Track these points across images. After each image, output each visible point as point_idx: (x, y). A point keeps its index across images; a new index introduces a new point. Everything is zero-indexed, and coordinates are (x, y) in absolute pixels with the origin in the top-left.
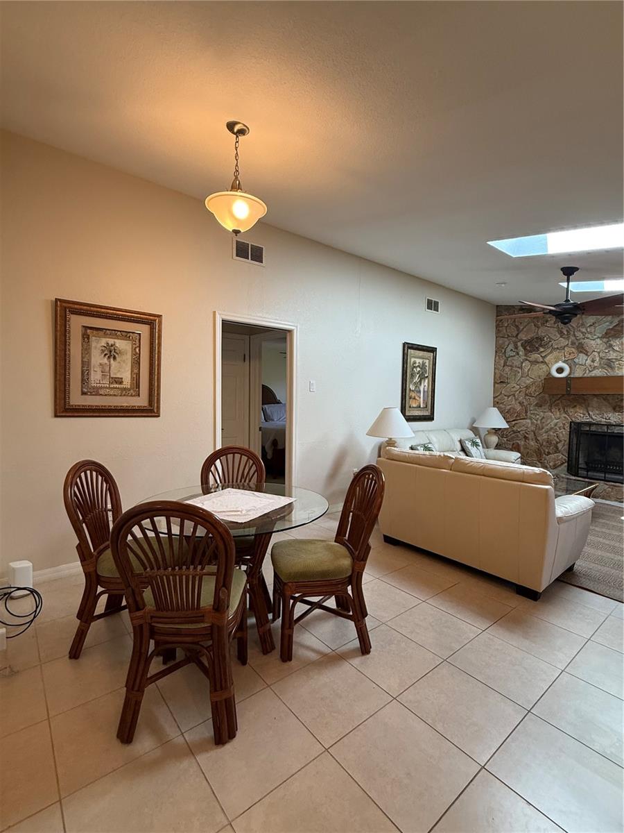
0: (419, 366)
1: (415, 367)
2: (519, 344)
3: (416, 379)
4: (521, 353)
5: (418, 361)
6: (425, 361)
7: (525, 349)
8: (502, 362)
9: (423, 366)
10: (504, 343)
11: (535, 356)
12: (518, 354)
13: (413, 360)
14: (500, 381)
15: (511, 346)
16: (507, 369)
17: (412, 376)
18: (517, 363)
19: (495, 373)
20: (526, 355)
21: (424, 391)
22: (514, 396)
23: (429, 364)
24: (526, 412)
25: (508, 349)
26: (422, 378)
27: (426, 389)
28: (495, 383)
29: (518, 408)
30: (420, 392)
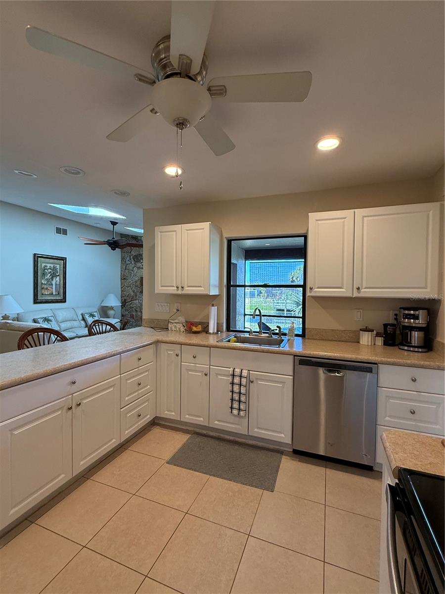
0: (50, 269)
1: (46, 269)
2: (132, 257)
3: (48, 276)
5: (48, 265)
6: (55, 265)
7: (134, 260)
8: (124, 267)
9: (55, 269)
10: (125, 256)
11: (139, 264)
12: (131, 263)
13: (43, 265)
14: (123, 278)
15: (128, 258)
16: (127, 271)
17: (44, 274)
18: (131, 268)
19: (121, 274)
20: (135, 264)
21: (56, 284)
22: (130, 286)
23: (60, 268)
24: (136, 296)
25: (127, 260)
26: (54, 275)
27: (58, 283)
28: (121, 279)
30: (52, 284)
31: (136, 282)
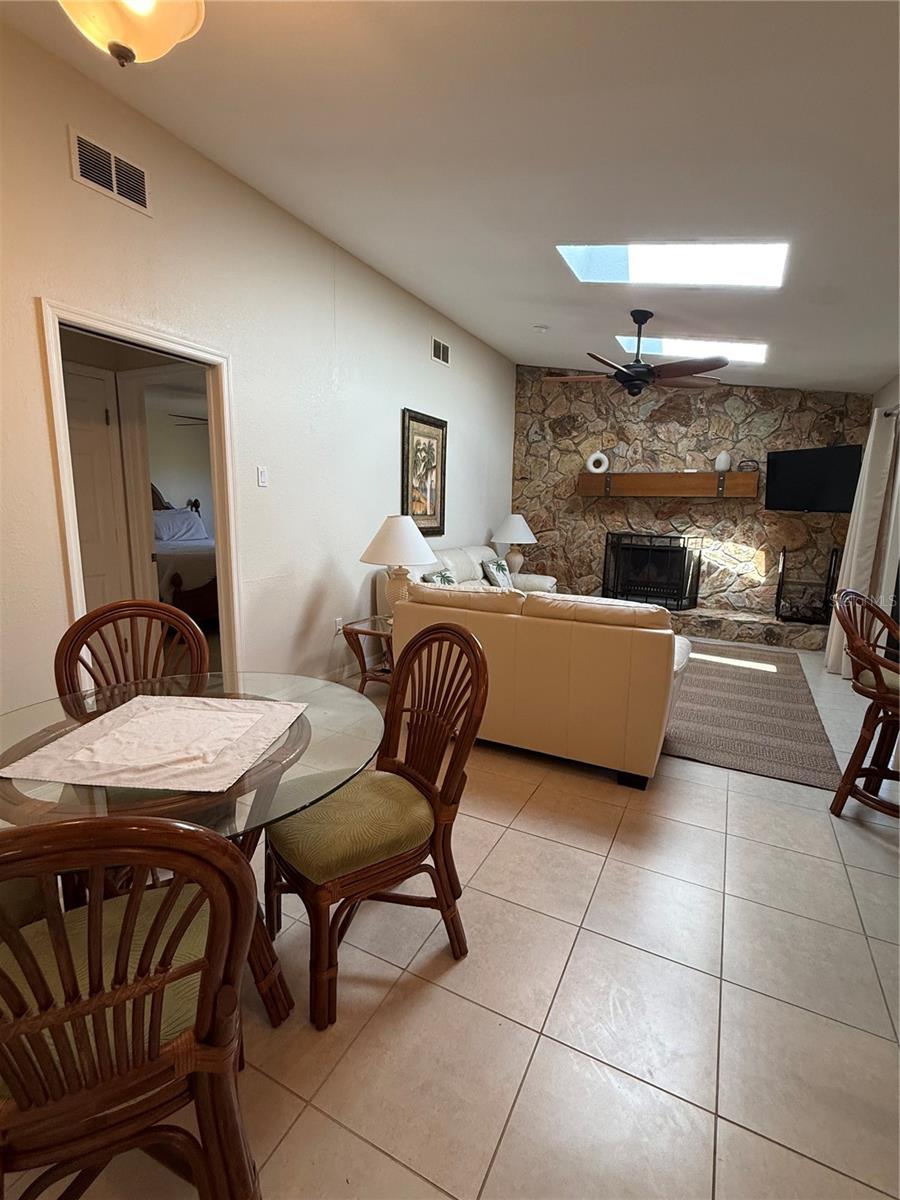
0: (424, 449)
1: (418, 450)
2: (546, 424)
3: (421, 470)
4: (548, 438)
5: (424, 441)
6: (432, 441)
7: (554, 431)
8: (524, 449)
9: (429, 450)
10: (526, 422)
11: (566, 443)
12: (544, 438)
13: (416, 438)
14: (520, 477)
15: (536, 427)
16: (530, 460)
17: (416, 464)
18: (544, 452)
19: (514, 464)
20: (555, 440)
21: (431, 489)
22: (539, 497)
23: (437, 447)
24: (554, 521)
25: (532, 431)
26: (429, 469)
27: (434, 487)
28: (514, 479)
29: (544, 515)
30: (426, 490)
31: (556, 486)
